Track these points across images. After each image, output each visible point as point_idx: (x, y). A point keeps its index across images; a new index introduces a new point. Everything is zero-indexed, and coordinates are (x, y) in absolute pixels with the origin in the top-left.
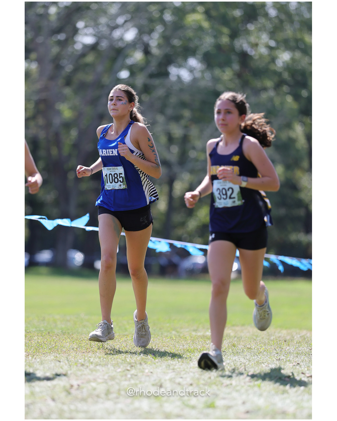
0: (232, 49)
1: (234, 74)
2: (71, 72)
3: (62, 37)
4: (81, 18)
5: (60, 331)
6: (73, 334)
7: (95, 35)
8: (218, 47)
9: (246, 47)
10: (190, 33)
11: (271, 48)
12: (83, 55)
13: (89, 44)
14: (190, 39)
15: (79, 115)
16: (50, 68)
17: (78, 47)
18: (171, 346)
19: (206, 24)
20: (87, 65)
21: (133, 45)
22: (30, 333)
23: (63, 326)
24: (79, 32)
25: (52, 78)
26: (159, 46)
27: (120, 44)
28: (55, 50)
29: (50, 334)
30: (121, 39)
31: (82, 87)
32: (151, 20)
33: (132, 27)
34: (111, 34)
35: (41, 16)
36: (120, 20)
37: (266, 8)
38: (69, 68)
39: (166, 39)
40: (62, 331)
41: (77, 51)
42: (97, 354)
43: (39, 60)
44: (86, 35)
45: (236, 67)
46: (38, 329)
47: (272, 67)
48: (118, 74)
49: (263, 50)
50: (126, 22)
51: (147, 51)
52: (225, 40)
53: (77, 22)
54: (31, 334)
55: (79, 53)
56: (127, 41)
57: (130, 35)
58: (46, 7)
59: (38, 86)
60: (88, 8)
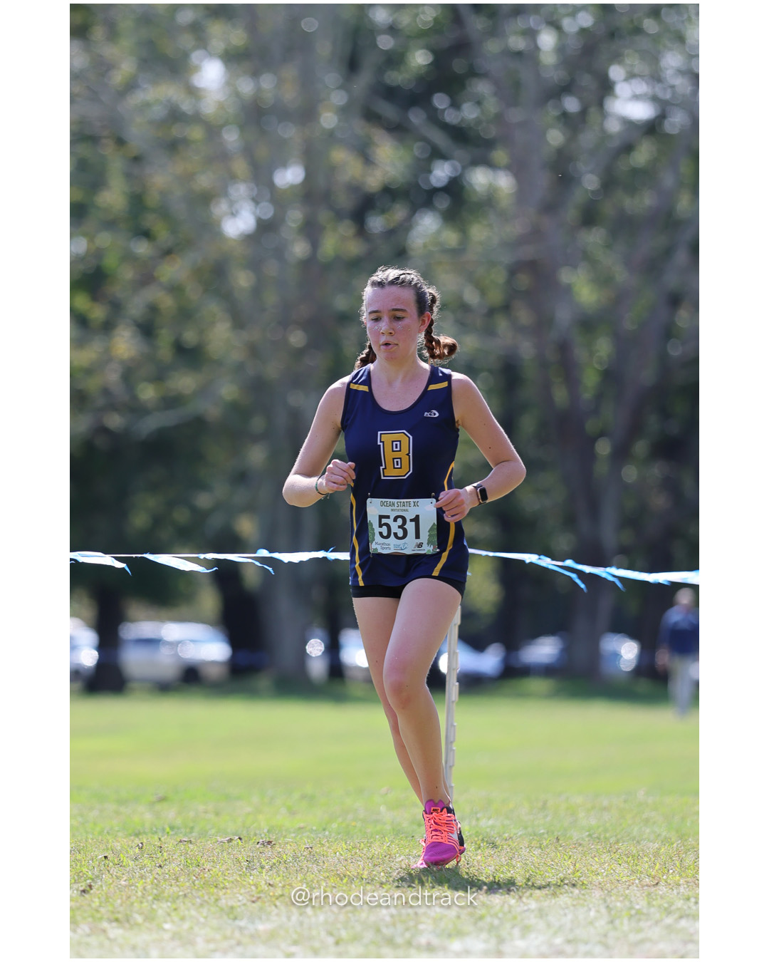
3: (571, 104)
4: (617, 58)
5: (587, 834)
6: (617, 842)
7: (654, 99)
13: (638, 121)
15: (620, 299)
16: (543, 181)
17: (613, 127)
20: (635, 172)
22: (510, 842)
23: (593, 822)
24: (617, 91)
25: (550, 208)
28: (555, 137)
29: (560, 842)
31: (624, 227)
35: (519, 54)
38: (590, 181)
40: (590, 835)
41: (611, 137)
42: (682, 890)
43: (518, 169)
44: (636, 97)
46: (530, 830)
53: (608, 67)
54: (514, 843)
55: (616, 143)
58: (531, 34)
59: (515, 229)
60: (638, 30)
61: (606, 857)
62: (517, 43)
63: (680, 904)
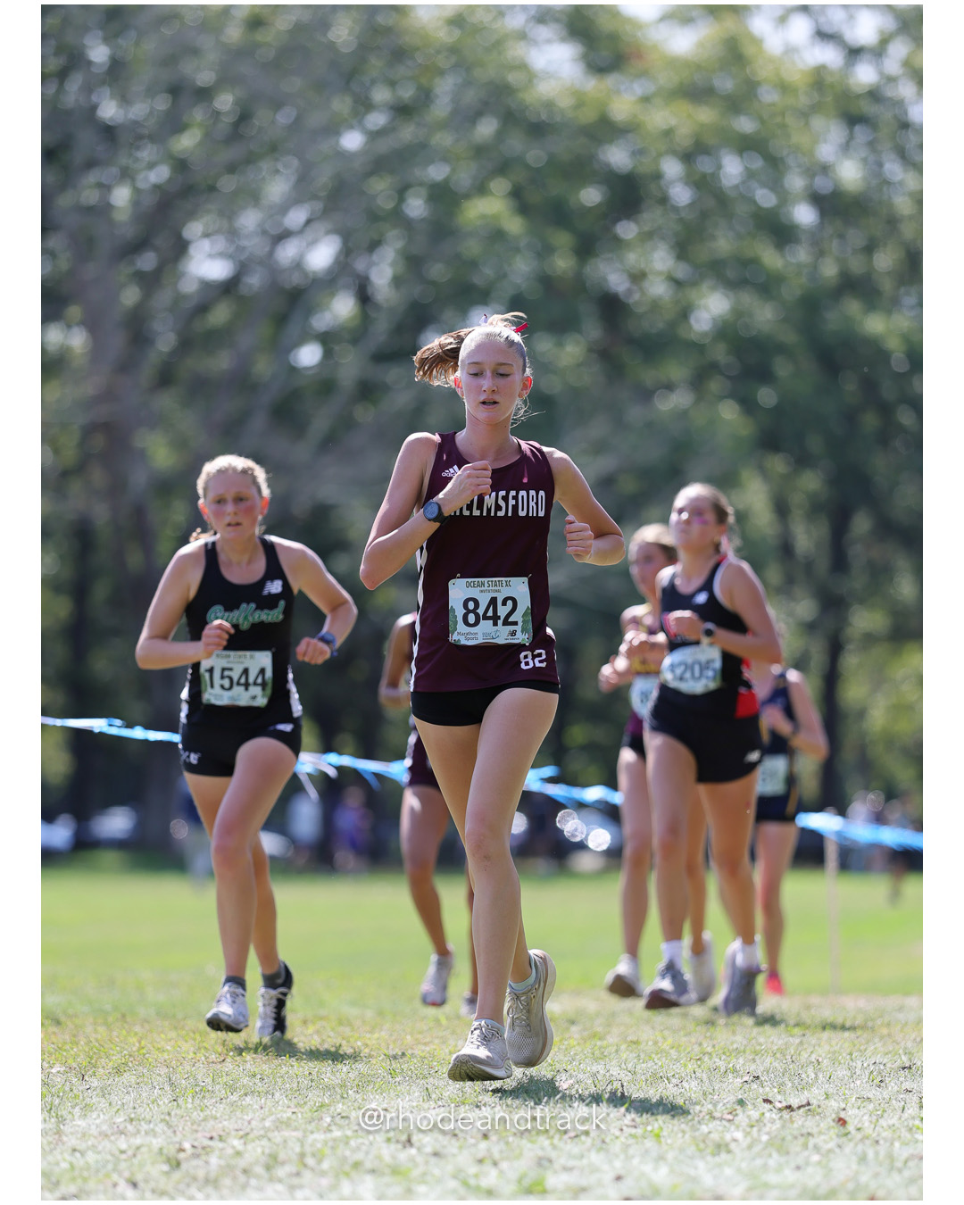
0: (579, 285)
1: (590, 350)
2: (174, 353)
3: (147, 261)
4: (192, 215)
5: (154, 1009)
7: (231, 258)
8: (547, 282)
9: (617, 281)
10: (472, 248)
11: (677, 283)
12: (203, 308)
13: (217, 281)
14: (473, 264)
16: (117, 342)
17: (188, 287)
18: (436, 1041)
19: (514, 225)
20: (212, 334)
21: (330, 281)
23: (161, 998)
24: (192, 250)
25: (126, 366)
26: (397, 281)
27: (296, 280)
28: (130, 296)
30: (298, 265)
31: (200, 388)
32: (374, 217)
33: (328, 232)
34: (271, 253)
35: (90, 210)
36: (297, 217)
37: (662, 183)
38: (165, 341)
39: (413, 263)
41: (185, 297)
42: (248, 1066)
43: (92, 325)
44: (211, 256)
45: (593, 330)
46: (96, 1006)
47: (682, 332)
48: (293, 353)
49: (658, 289)
50: (308, 222)
51: (364, 296)
52: (563, 263)
53: (184, 224)
55: (191, 304)
56: (314, 272)
57: (321, 255)
58: (106, 188)
59: (89, 388)
60: (212, 189)
61: (173, 1034)
62: (90, 196)
63: (246, 1080)
